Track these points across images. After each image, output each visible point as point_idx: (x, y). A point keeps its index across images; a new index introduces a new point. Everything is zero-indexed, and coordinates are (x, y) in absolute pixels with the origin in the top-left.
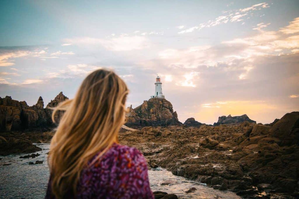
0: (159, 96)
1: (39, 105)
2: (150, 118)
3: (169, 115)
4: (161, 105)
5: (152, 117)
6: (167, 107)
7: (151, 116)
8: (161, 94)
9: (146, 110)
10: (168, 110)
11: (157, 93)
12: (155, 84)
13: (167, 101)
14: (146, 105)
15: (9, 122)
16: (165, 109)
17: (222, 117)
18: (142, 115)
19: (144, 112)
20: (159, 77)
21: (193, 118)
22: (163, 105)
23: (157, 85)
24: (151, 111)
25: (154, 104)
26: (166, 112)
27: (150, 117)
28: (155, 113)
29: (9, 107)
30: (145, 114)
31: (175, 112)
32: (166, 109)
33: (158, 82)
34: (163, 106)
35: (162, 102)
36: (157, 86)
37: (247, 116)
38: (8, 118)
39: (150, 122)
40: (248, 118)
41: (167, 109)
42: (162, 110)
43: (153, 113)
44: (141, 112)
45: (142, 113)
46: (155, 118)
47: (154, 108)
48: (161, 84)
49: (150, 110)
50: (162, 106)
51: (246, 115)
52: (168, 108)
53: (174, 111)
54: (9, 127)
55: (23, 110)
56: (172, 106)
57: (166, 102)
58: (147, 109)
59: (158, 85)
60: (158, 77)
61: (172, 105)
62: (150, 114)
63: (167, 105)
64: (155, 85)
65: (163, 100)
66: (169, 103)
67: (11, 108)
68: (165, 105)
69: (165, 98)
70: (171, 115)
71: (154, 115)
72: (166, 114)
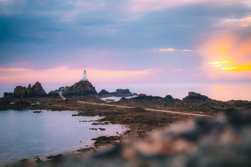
0: (85, 80)
1: (30, 87)
8: (86, 78)
10: (89, 87)
11: (84, 78)
15: (22, 95)
20: (86, 70)
24: (78, 88)
25: (80, 84)
27: (76, 91)
29: (21, 90)
31: (94, 87)
32: (87, 86)
34: (85, 85)
35: (86, 82)
38: (21, 93)
43: (78, 89)
45: (73, 89)
47: (80, 86)
48: (86, 73)
54: (22, 96)
55: (25, 90)
57: (88, 82)
58: (76, 87)
63: (88, 84)
64: (83, 74)
67: (22, 90)
68: (86, 84)
70: (89, 89)
71: (79, 90)
72: (87, 89)
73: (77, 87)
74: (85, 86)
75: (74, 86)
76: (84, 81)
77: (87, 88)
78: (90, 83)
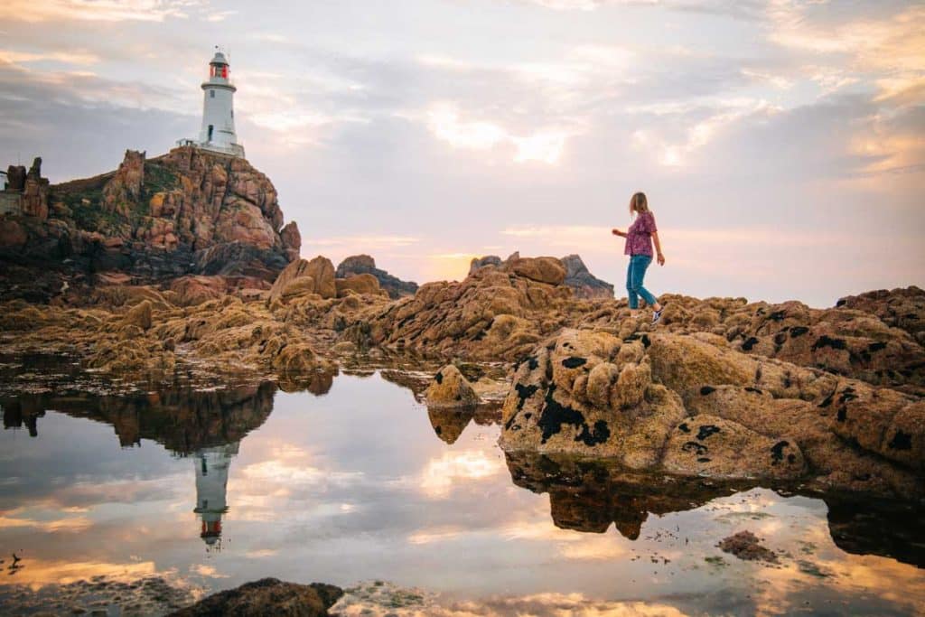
0: (219, 144)
2: (144, 237)
3: (256, 232)
4: (220, 184)
5: (154, 230)
6: (251, 198)
7: (149, 226)
8: (228, 136)
9: (130, 195)
10: (255, 212)
11: (211, 129)
12: (204, 87)
13: (252, 171)
14: (136, 174)
16: (239, 206)
17: (485, 261)
18: (98, 215)
19: (119, 201)
20: (226, 57)
21: (369, 257)
22: (228, 186)
23: (213, 95)
24: (158, 201)
25: (183, 173)
26: (245, 221)
27: (141, 230)
28: (180, 215)
30: (116, 211)
31: (294, 225)
32: (243, 202)
33: (220, 81)
34: (229, 191)
35: (229, 170)
36: (212, 99)
37: (582, 263)
39: (127, 251)
40: (583, 268)
41: (250, 205)
42: (222, 208)
43: (164, 213)
44: (95, 201)
45: (98, 209)
46: (171, 238)
47: (177, 191)
48: (232, 89)
49: (151, 196)
50: (223, 188)
51: (577, 257)
52: (253, 203)
53: (287, 221)
56: (276, 194)
57: (247, 175)
58: (135, 190)
59: (217, 91)
60: (219, 55)
61: (273, 191)
62: (148, 218)
63: (252, 189)
64: (202, 92)
65: (234, 164)
66: (260, 182)
68: (240, 186)
69: (247, 158)
70: (265, 233)
71: (171, 225)
72: (239, 228)
73: (144, 198)
74: (224, 205)
75: (117, 183)
76: (213, 158)
77: (244, 222)
78: (264, 184)
